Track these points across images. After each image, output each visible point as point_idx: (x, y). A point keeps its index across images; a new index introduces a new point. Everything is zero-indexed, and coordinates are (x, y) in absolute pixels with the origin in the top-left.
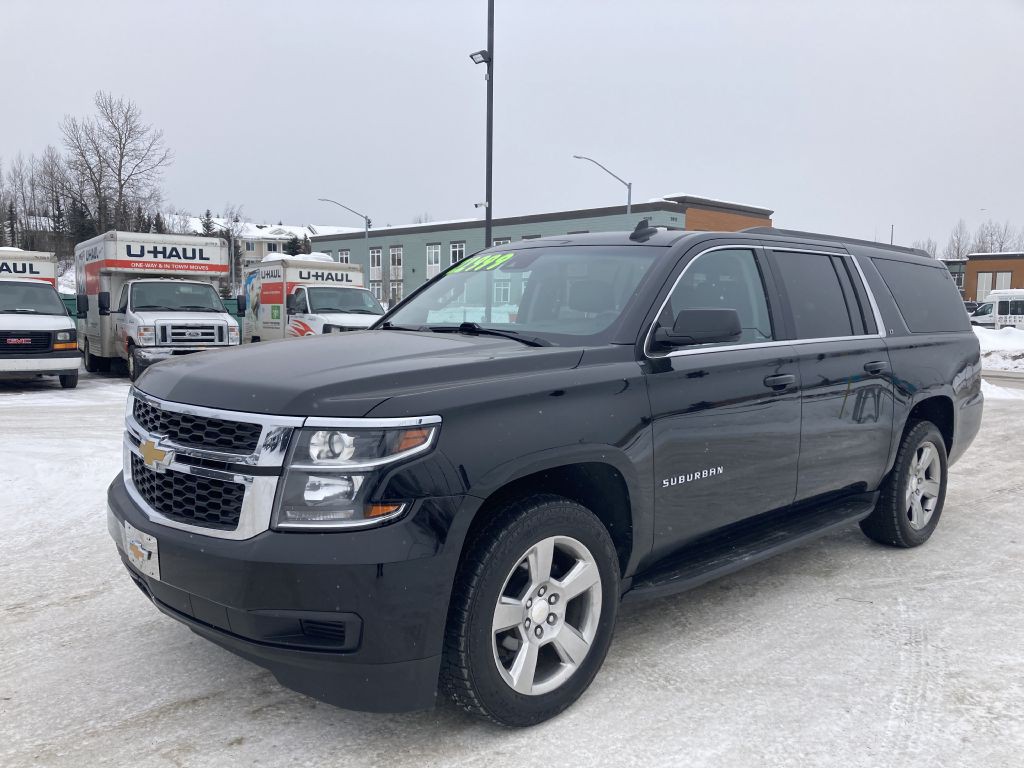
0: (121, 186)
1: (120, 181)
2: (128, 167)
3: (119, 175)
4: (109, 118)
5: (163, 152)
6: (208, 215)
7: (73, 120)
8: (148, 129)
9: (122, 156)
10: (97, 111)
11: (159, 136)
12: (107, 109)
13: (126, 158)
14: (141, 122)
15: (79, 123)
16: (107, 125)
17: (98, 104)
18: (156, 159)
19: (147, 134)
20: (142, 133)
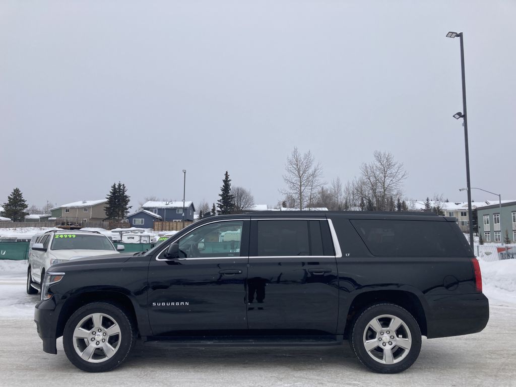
0: (385, 191)
1: (384, 188)
2: (388, 181)
3: (384, 186)
4: (380, 161)
5: (403, 172)
6: (428, 200)
7: (366, 164)
8: (396, 163)
9: (385, 177)
10: (374, 159)
11: (401, 166)
12: (379, 157)
13: (387, 178)
14: (393, 161)
15: (367, 166)
16: (379, 164)
17: (375, 156)
18: (400, 176)
19: (396, 166)
20: (394, 165)
